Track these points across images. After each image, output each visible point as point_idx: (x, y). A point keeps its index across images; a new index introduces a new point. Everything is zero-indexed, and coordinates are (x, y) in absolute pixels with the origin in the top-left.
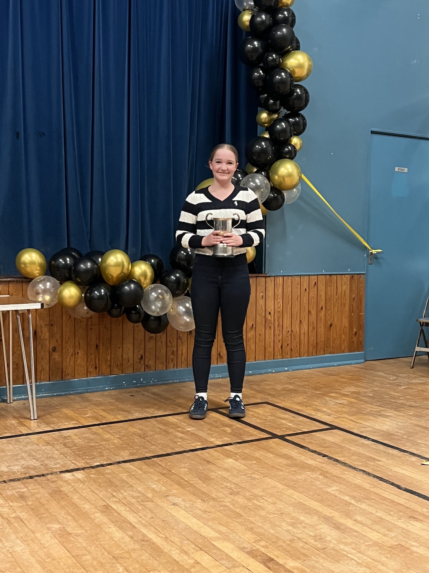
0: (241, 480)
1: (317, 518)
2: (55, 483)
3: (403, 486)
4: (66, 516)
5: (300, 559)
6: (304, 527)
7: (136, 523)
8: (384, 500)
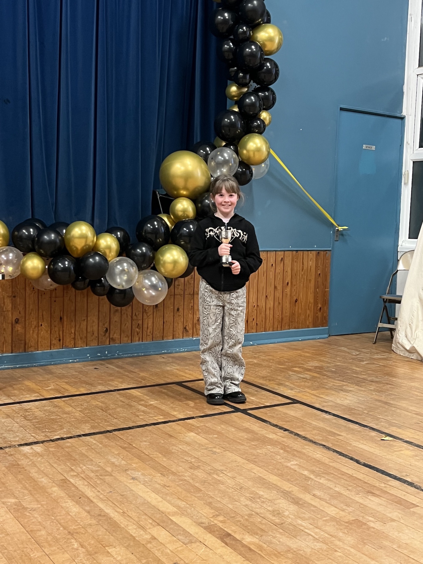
0: (201, 454)
1: (275, 492)
2: (13, 457)
3: (362, 461)
4: (22, 491)
5: (257, 534)
6: (263, 502)
7: (94, 498)
8: (343, 475)
